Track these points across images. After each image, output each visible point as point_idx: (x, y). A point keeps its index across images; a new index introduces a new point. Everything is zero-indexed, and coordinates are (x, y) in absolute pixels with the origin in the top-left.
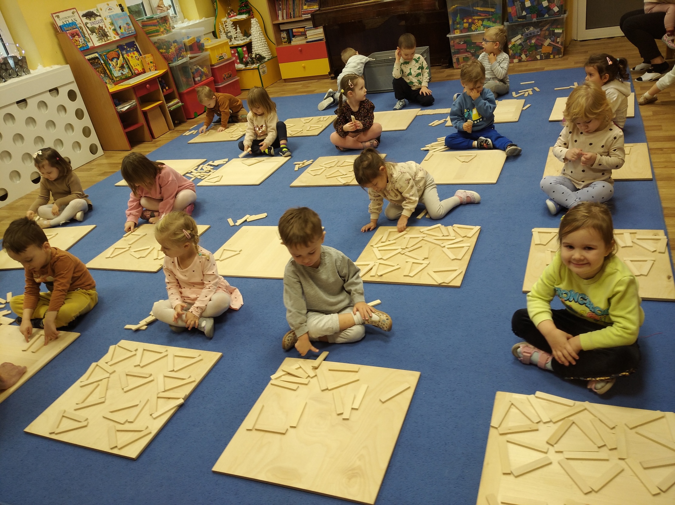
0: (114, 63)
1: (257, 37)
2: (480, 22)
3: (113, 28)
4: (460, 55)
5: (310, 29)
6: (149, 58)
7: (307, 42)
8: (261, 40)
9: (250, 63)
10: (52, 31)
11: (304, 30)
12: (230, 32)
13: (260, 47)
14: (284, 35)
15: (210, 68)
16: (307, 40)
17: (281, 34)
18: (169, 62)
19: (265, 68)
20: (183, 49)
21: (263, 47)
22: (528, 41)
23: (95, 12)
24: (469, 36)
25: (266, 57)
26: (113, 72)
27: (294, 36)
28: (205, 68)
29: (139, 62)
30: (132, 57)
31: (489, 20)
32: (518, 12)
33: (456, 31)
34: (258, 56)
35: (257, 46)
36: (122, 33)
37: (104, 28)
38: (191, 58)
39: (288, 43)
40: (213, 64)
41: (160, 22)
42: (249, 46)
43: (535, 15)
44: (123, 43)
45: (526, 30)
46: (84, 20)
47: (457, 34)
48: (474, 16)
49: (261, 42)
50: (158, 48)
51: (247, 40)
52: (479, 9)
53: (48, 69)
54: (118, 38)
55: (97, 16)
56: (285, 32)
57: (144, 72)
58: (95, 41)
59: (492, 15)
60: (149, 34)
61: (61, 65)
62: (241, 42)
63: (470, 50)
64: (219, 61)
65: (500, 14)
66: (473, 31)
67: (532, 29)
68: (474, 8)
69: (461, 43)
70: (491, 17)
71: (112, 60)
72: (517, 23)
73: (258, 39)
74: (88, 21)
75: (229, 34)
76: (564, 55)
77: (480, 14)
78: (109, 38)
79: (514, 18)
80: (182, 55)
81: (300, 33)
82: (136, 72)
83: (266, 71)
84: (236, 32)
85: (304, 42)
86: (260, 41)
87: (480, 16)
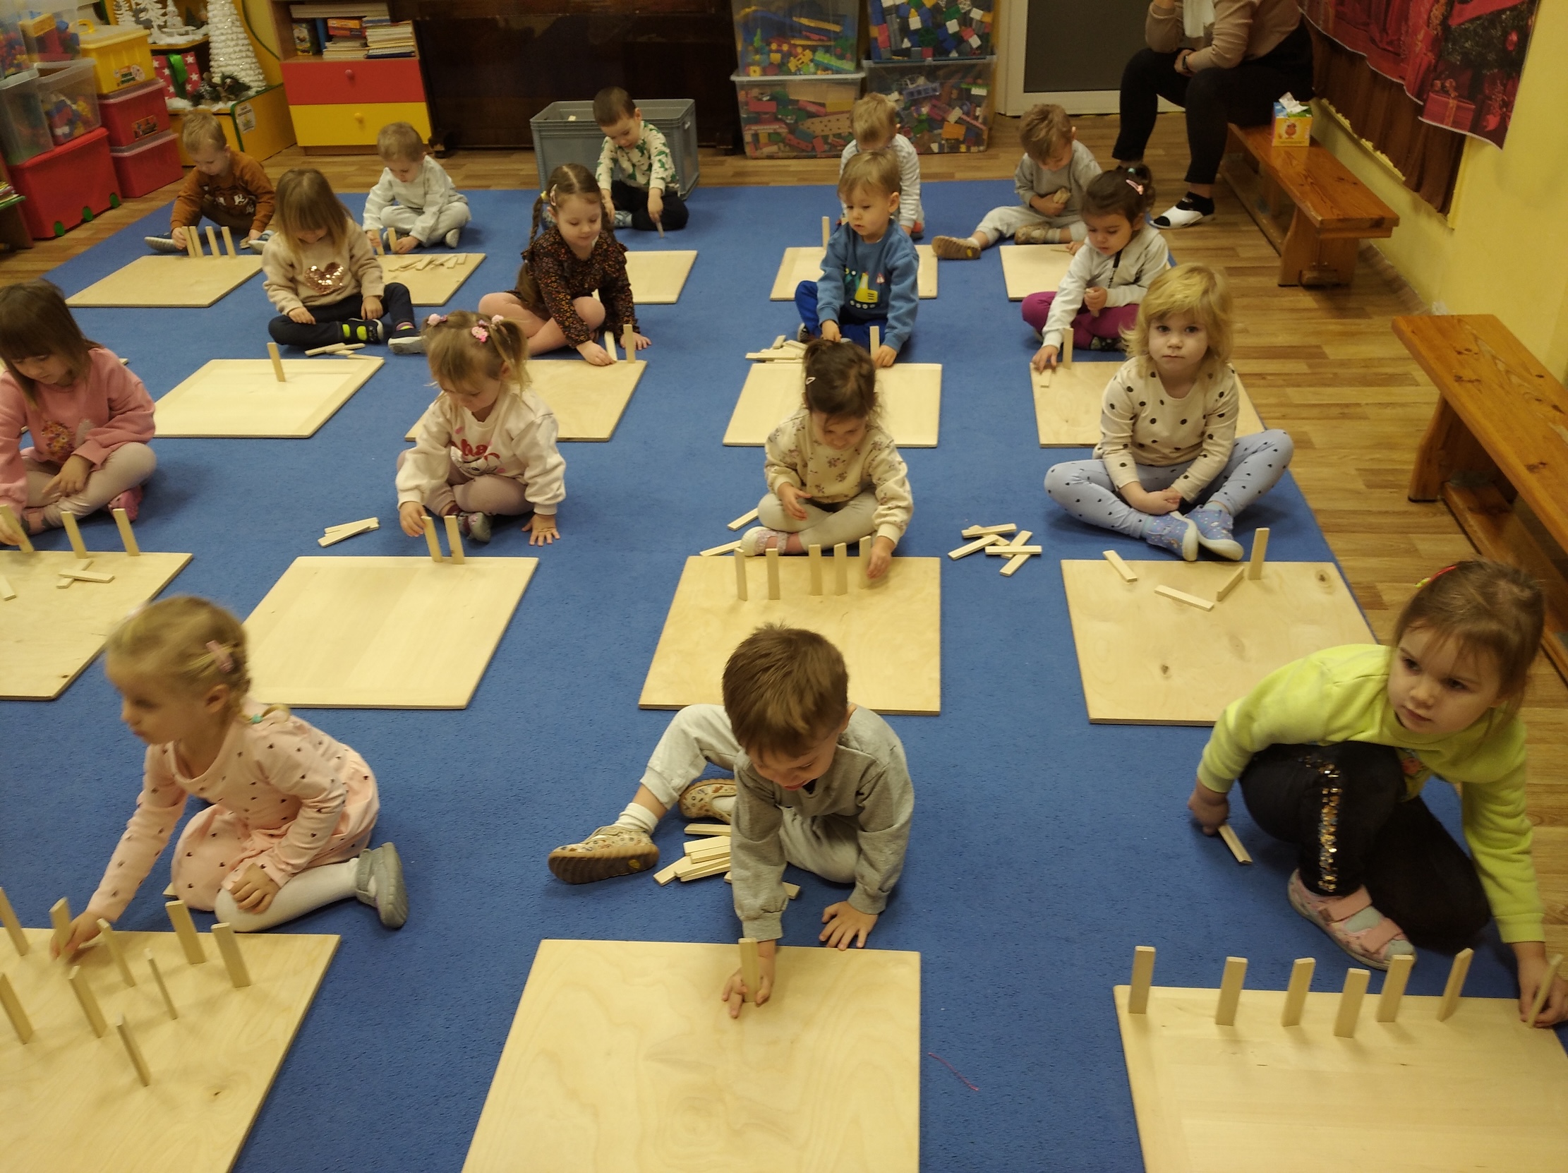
1: (224, 32)
2: (808, 52)
4: (762, 127)
5: (377, 24)
7: (369, 57)
8: (238, 39)
9: (207, 96)
11: (361, 25)
12: (144, 10)
13: (233, 56)
14: (302, 32)
15: (97, 102)
16: (366, 52)
17: (293, 30)
19: (249, 114)
20: (20, 44)
21: (242, 57)
22: (913, 108)
24: (782, 83)
25: (252, 84)
27: (330, 38)
28: (81, 103)
31: (827, 50)
32: (893, 40)
33: (752, 68)
34: (228, 81)
35: (224, 54)
38: (43, 72)
39: (314, 54)
40: (105, 91)
42: (202, 52)
43: (930, 50)
45: (908, 82)
47: (755, 75)
48: (794, 37)
49: (237, 45)
51: (196, 36)
52: (805, 21)
56: (304, 25)
59: (835, 39)
62: (180, 41)
63: (784, 118)
64: (122, 86)
65: (853, 40)
66: (790, 73)
67: (921, 81)
68: (795, 19)
69: (765, 99)
70: (832, 43)
72: (891, 65)
73: (230, 37)
75: (143, 16)
76: (990, 145)
77: (808, 34)
79: (886, 54)
80: (16, 62)
81: (347, 33)
83: (254, 123)
84: (164, 11)
85: (360, 55)
86: (234, 43)
87: (808, 38)
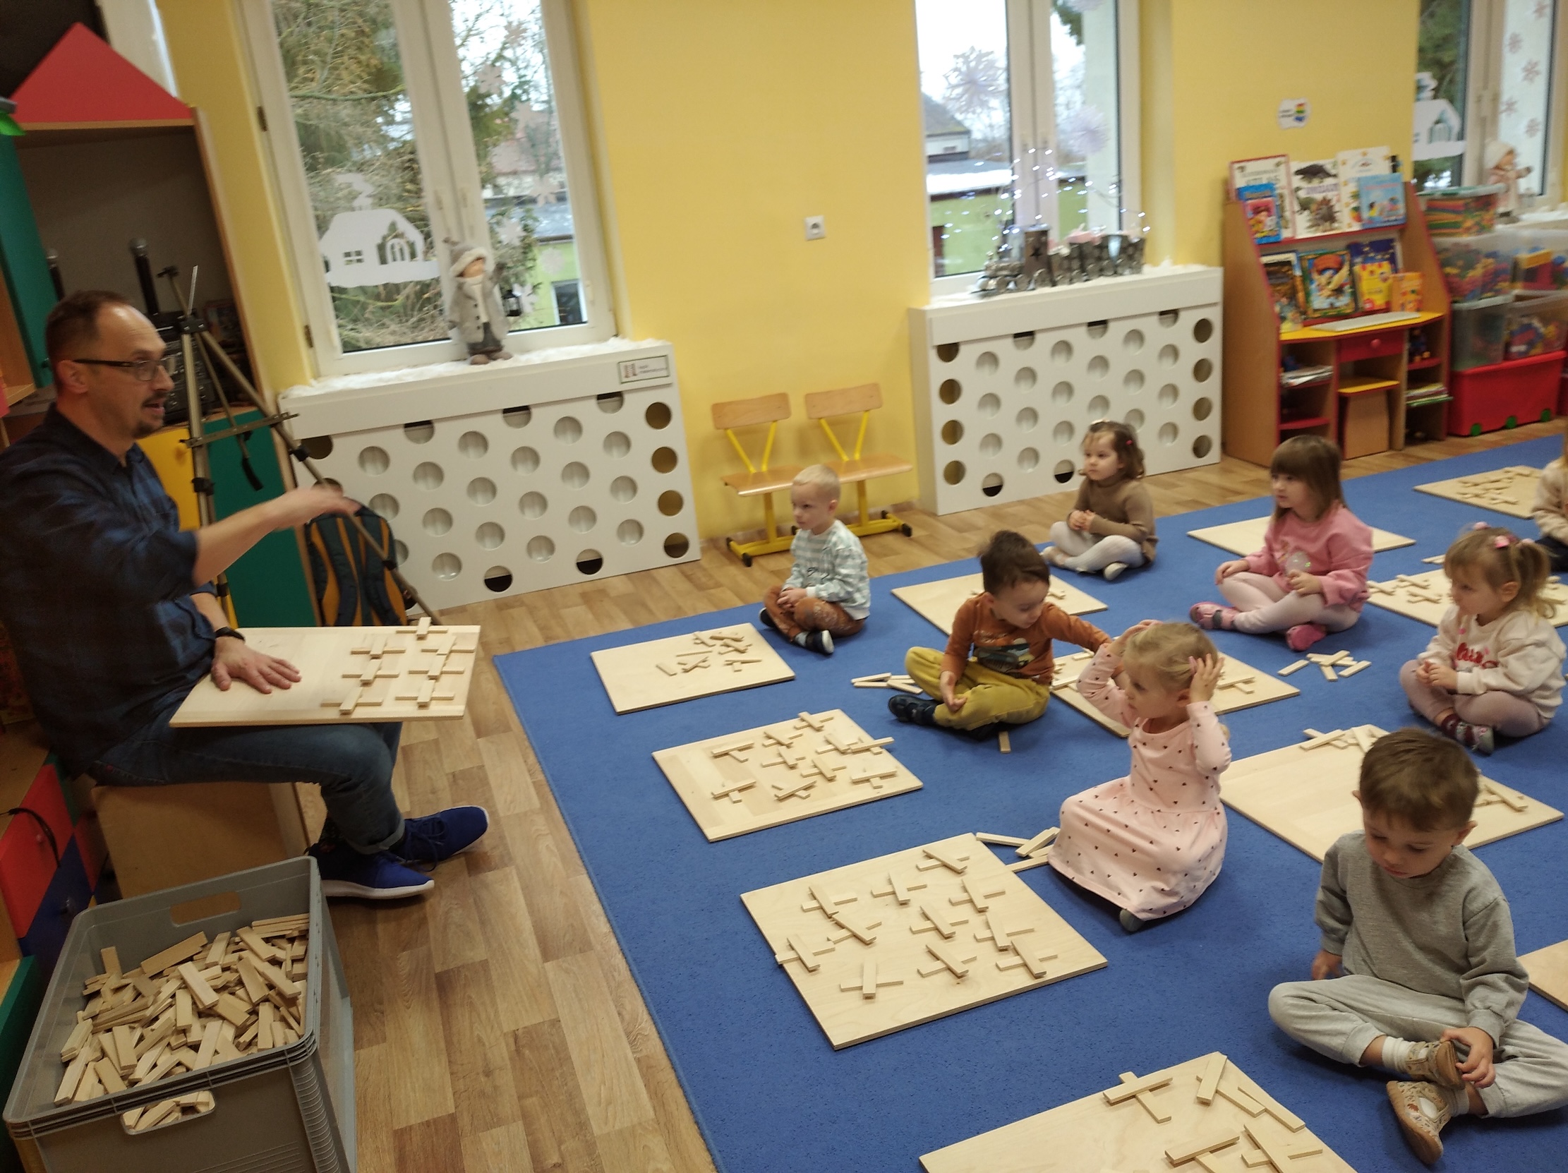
0: (1323, 279)
3: (1354, 205)
6: (1412, 281)
10: (1218, 196)
18: (1457, 298)
20: (1507, 274)
23: (1328, 167)
26: (1312, 298)
28: (1551, 327)
29: (1383, 286)
30: (1372, 272)
36: (1371, 220)
37: (1333, 203)
41: (1473, 205)
44: (1365, 240)
46: (1297, 181)
50: (1443, 264)
53: (1180, 269)
54: (1356, 227)
55: (1329, 175)
57: (1387, 309)
58: (1301, 227)
60: (1433, 228)
61: (1210, 265)
71: (1321, 272)
74: (1304, 184)
78: (1336, 225)
80: (1496, 287)
82: (1368, 306)
